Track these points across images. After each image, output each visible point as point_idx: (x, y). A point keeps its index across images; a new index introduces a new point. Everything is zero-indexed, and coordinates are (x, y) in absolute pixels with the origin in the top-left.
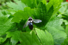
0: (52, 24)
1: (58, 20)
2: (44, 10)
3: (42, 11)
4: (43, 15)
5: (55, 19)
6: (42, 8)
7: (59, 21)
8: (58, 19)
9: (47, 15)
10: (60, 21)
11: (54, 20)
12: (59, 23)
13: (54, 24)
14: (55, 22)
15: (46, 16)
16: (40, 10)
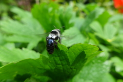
0: (87, 72)
1: (100, 65)
2: (63, 60)
3: (59, 62)
4: (63, 69)
5: (94, 61)
6: (59, 56)
7: (102, 65)
8: (99, 61)
9: (71, 68)
10: (104, 67)
11: (91, 64)
12: (101, 70)
13: (91, 71)
14: (94, 69)
15: (71, 70)
16: (55, 61)
